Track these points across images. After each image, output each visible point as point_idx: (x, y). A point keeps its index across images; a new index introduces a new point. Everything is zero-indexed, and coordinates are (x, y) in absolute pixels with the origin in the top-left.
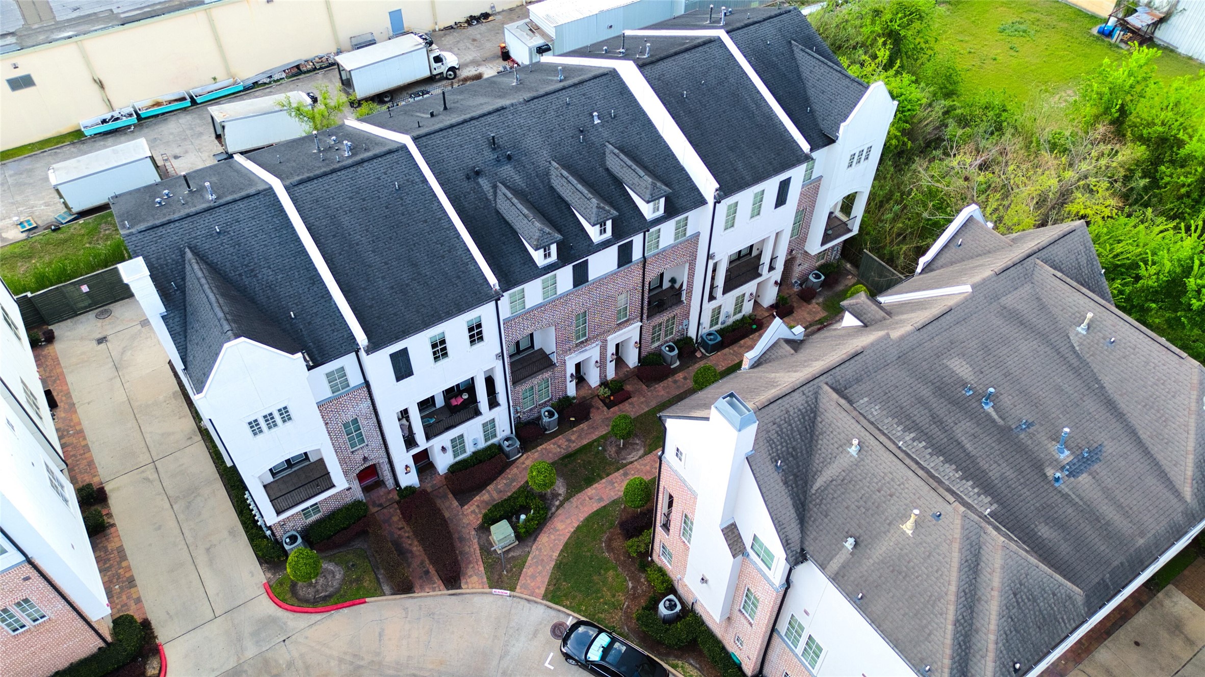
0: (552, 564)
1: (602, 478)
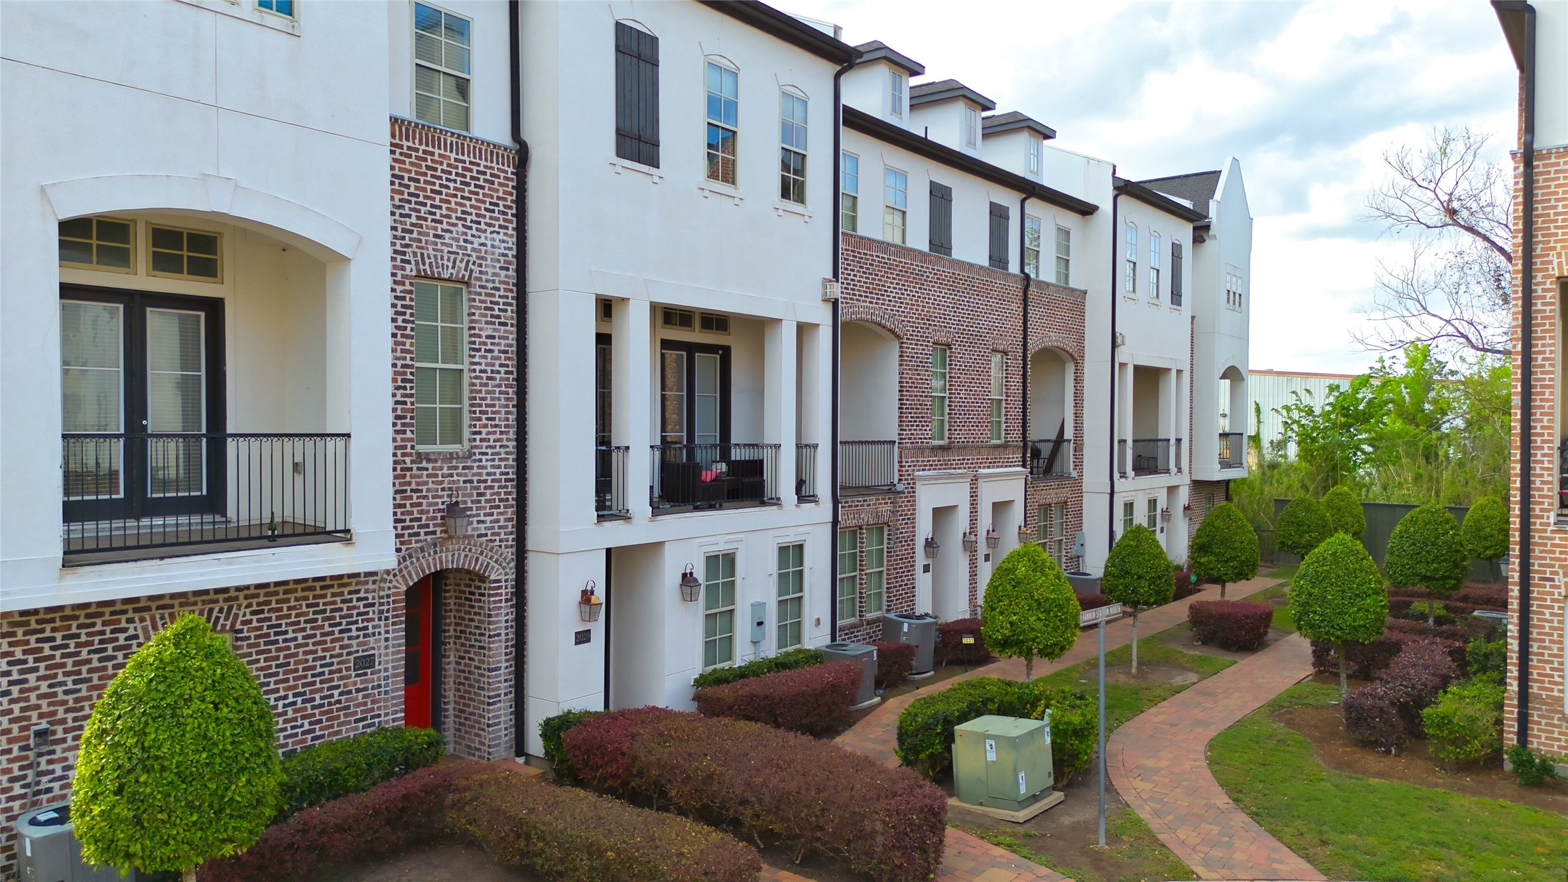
1: (1154, 703)
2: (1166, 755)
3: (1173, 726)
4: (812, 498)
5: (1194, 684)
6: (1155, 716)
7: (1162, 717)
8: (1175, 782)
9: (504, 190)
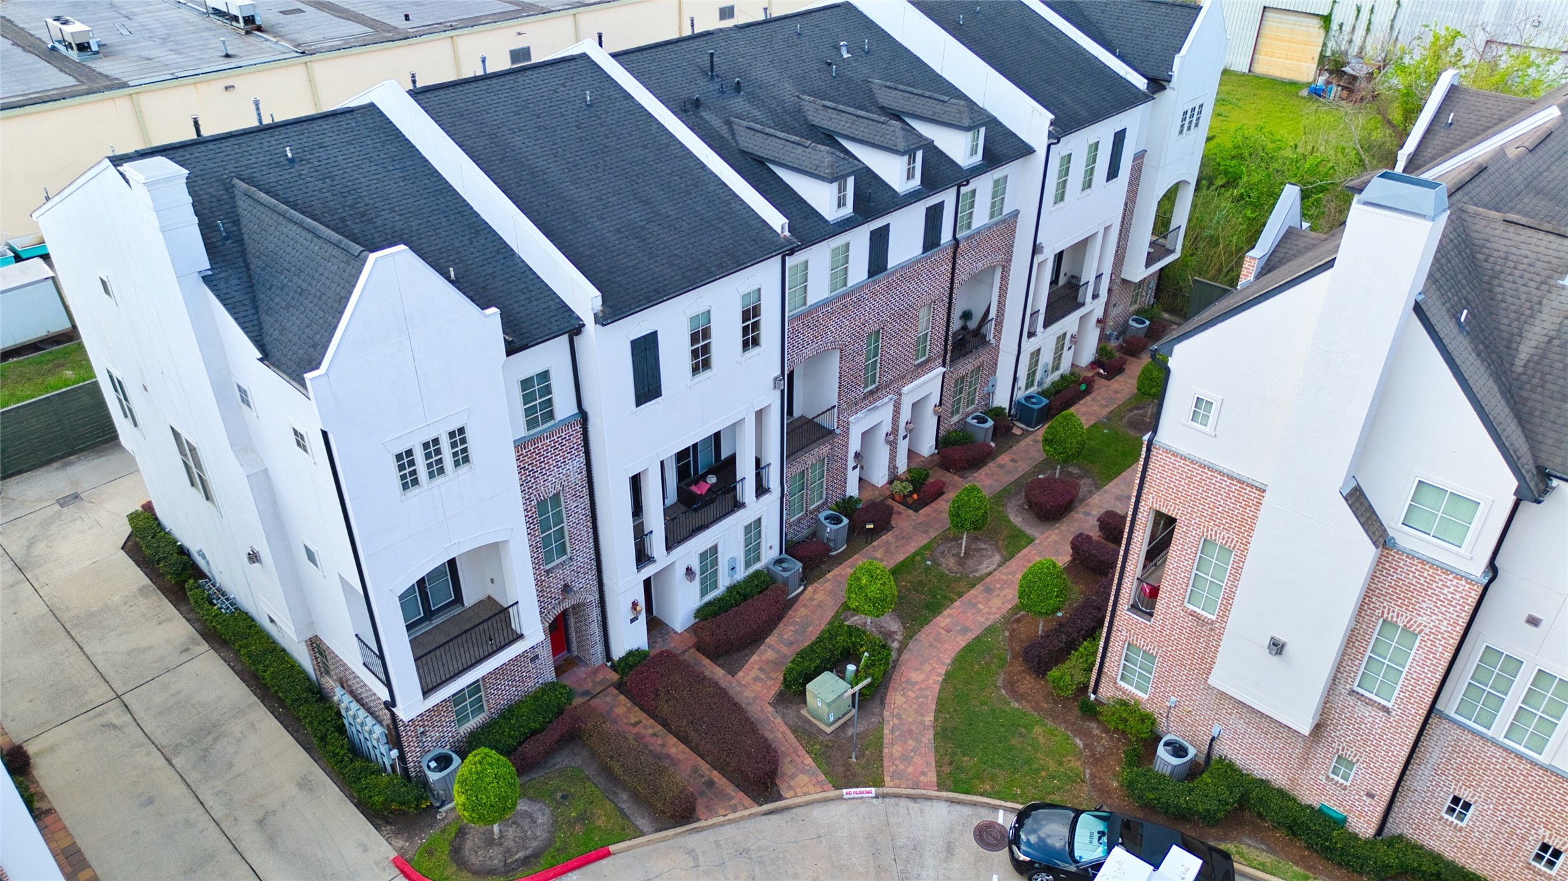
0: (930, 735)
1: (952, 601)
2: (927, 668)
3: (948, 631)
4: (767, 490)
5: (990, 574)
6: (944, 620)
7: (948, 620)
8: (917, 698)
9: (577, 439)
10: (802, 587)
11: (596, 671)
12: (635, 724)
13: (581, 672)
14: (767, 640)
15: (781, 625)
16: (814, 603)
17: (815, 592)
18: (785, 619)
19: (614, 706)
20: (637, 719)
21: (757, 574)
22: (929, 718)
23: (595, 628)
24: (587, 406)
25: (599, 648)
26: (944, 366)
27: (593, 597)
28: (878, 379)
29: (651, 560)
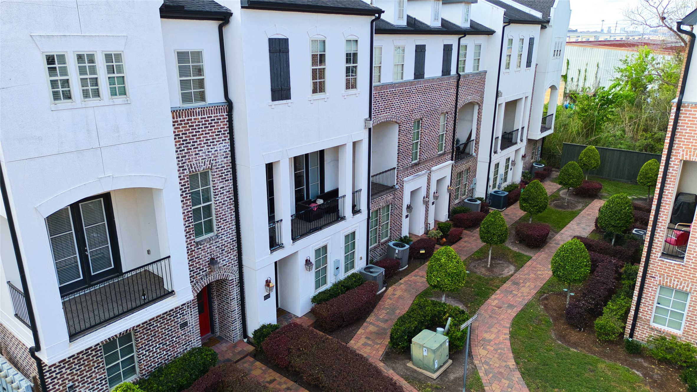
0: (517, 375)
1: (494, 291)
2: (494, 330)
3: (500, 308)
4: (360, 211)
5: (512, 275)
6: (494, 301)
7: (496, 302)
8: (496, 350)
9: (223, 125)
10: (384, 288)
11: (235, 346)
12: (271, 382)
13: (223, 347)
14: (368, 320)
15: (375, 310)
16: (396, 296)
17: (395, 290)
18: (378, 306)
19: (251, 370)
20: (272, 378)
21: (353, 275)
22: (512, 363)
23: (235, 305)
24: (231, 96)
25: (238, 324)
26: (452, 160)
27: (234, 277)
28: (418, 157)
29: (281, 246)
